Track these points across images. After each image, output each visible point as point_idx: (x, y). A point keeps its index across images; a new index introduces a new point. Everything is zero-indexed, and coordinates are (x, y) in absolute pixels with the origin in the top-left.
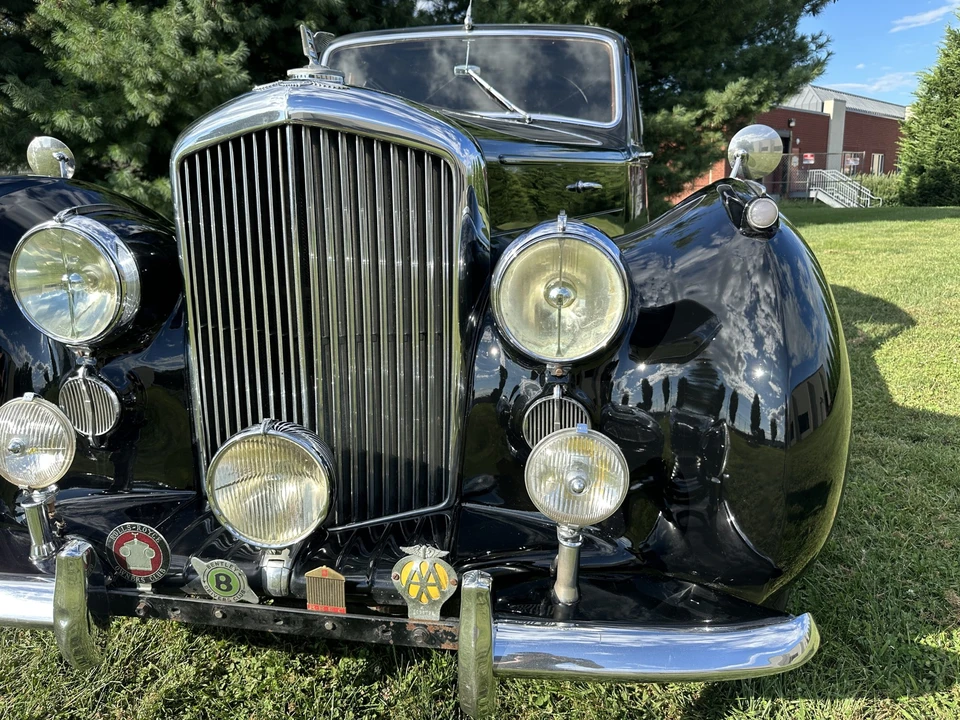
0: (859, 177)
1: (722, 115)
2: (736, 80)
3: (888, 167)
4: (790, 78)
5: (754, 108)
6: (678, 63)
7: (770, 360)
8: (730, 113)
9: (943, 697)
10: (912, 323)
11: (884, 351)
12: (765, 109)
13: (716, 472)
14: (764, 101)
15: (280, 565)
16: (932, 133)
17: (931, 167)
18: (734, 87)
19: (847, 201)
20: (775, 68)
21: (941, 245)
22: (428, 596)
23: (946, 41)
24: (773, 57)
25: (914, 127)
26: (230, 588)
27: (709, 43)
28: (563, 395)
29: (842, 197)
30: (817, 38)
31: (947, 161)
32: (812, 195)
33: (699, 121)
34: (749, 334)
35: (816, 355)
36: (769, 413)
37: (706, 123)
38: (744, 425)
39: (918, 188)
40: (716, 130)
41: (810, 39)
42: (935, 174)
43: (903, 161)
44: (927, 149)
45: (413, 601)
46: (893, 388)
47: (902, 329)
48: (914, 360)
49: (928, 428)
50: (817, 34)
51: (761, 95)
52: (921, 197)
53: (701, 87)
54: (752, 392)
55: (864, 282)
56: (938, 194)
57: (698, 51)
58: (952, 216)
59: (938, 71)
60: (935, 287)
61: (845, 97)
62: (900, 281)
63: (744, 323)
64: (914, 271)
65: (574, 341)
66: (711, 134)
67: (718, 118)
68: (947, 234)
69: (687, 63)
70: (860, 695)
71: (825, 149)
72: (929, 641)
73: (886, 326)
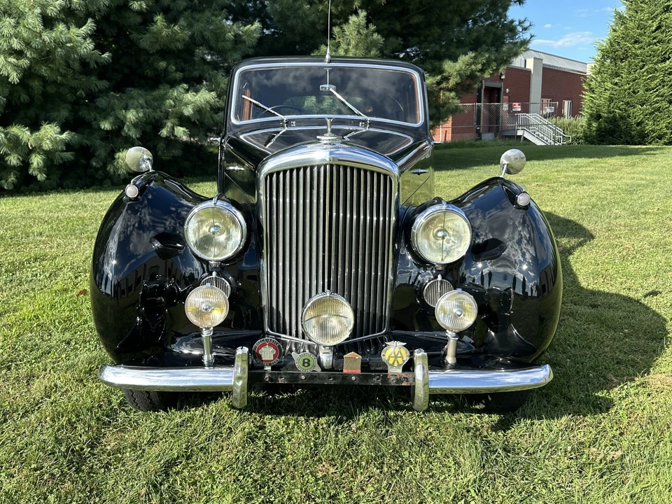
0: (554, 119)
1: (456, 80)
2: (466, 54)
3: (575, 112)
4: (505, 52)
5: (478, 74)
6: (422, 38)
7: (529, 262)
8: (461, 78)
9: (605, 415)
10: (592, 237)
11: (575, 256)
12: (487, 75)
13: (507, 310)
14: (486, 69)
15: (328, 355)
16: (606, 89)
17: (606, 115)
18: (464, 59)
19: (546, 138)
20: (493, 45)
21: (612, 178)
22: (398, 362)
23: (614, 20)
24: (492, 36)
25: (593, 84)
26: (309, 365)
27: (445, 24)
28: (442, 278)
29: (541, 135)
30: (523, 22)
31: (616, 111)
32: (520, 133)
33: (439, 83)
34: (520, 252)
35: (547, 258)
36: (530, 285)
37: (444, 85)
38: (519, 291)
39: (597, 131)
40: (450, 90)
41: (517, 23)
42: (609, 121)
43: (586, 110)
44: (602, 101)
45: (390, 365)
46: (581, 279)
47: (586, 241)
48: (593, 261)
49: (600, 300)
50: (522, 20)
51: (483, 65)
52: (599, 137)
53: (440, 58)
54: (522, 276)
55: (561, 208)
56: (611, 135)
57: (437, 31)
58: (621, 154)
59: (608, 42)
60: (607, 211)
61: (542, 56)
62: (585, 207)
63: (516, 247)
64: (594, 199)
65: (448, 254)
66: (447, 94)
67: (452, 82)
68: (616, 170)
69: (429, 39)
70: (570, 414)
71: (528, 100)
72: (599, 394)
73: (576, 240)
